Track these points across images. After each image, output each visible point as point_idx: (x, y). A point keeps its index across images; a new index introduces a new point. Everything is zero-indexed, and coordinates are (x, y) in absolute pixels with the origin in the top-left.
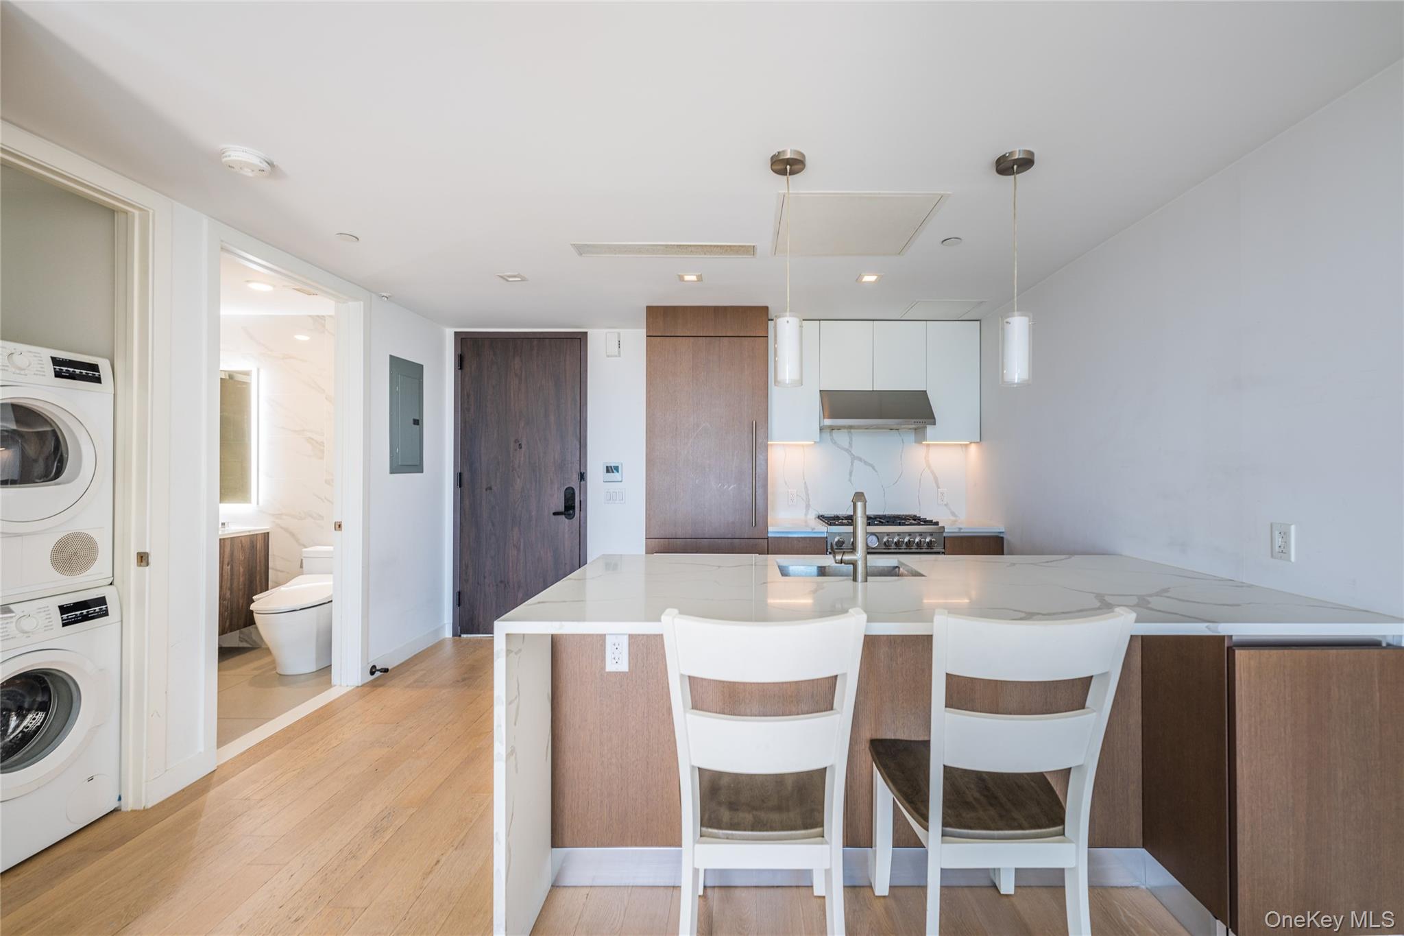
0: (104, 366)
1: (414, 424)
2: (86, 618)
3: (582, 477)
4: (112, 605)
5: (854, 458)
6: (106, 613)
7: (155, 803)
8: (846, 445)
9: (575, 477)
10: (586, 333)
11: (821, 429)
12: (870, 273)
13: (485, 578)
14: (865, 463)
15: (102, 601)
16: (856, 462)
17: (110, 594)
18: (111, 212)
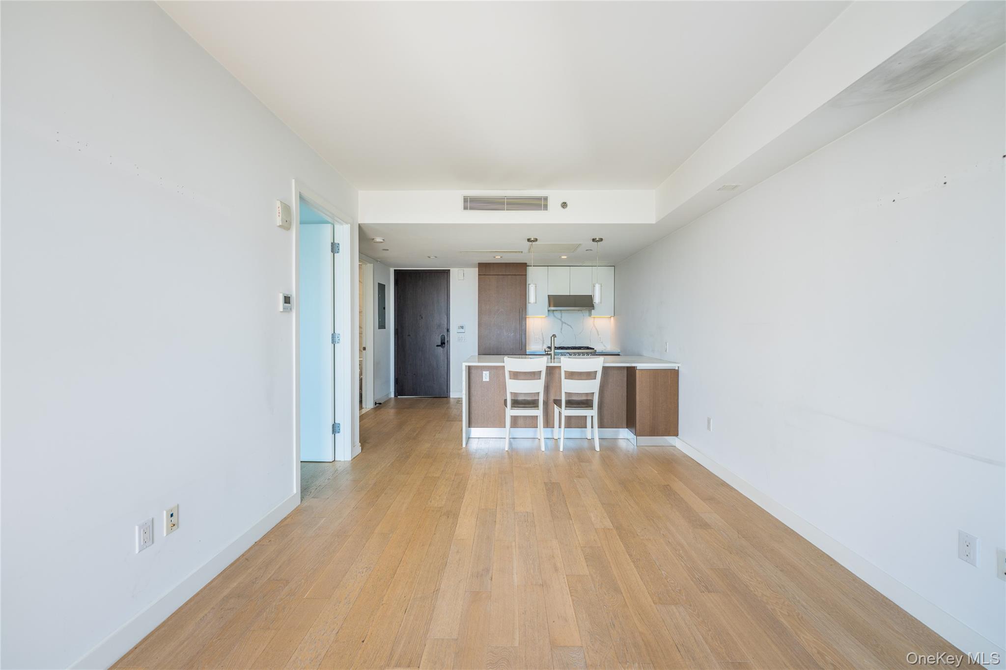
1: (383, 309)
3: (448, 330)
8: (559, 317)
9: (446, 330)
10: (449, 270)
11: (548, 311)
12: (564, 256)
13: (407, 373)
14: (568, 325)
16: (564, 324)
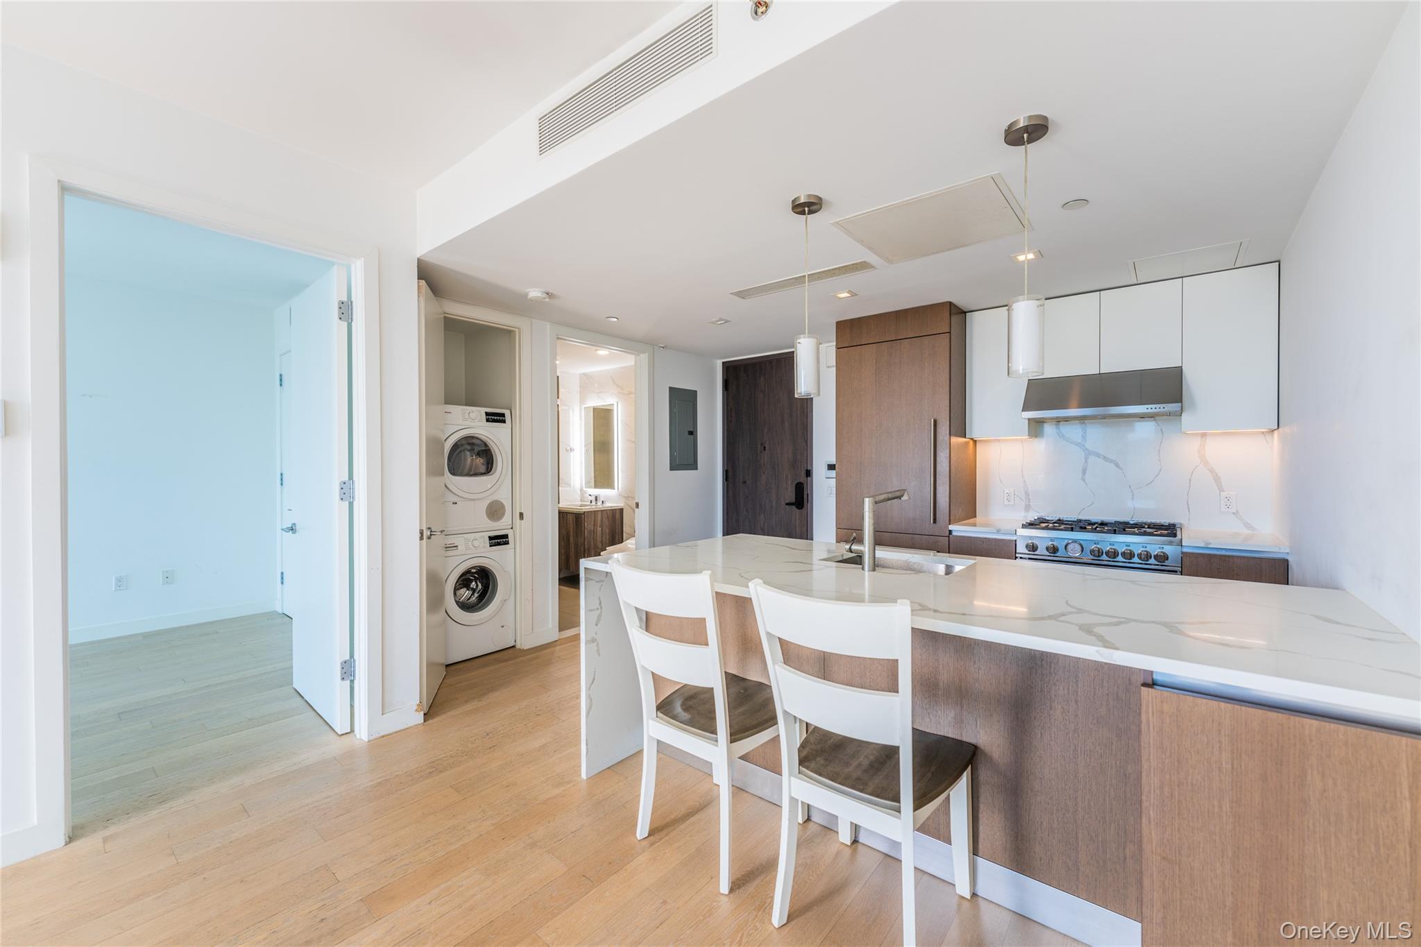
0: (507, 413)
1: (689, 434)
2: (499, 544)
3: (808, 473)
4: (511, 539)
5: (1088, 453)
6: (507, 543)
7: (528, 648)
8: (1078, 438)
9: (803, 473)
12: (1022, 251)
14: (1106, 459)
15: (506, 536)
16: (1092, 459)
17: (510, 533)
18: (510, 331)
